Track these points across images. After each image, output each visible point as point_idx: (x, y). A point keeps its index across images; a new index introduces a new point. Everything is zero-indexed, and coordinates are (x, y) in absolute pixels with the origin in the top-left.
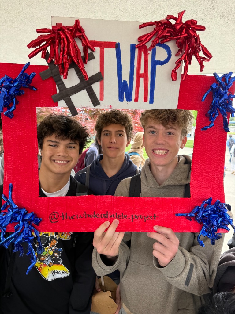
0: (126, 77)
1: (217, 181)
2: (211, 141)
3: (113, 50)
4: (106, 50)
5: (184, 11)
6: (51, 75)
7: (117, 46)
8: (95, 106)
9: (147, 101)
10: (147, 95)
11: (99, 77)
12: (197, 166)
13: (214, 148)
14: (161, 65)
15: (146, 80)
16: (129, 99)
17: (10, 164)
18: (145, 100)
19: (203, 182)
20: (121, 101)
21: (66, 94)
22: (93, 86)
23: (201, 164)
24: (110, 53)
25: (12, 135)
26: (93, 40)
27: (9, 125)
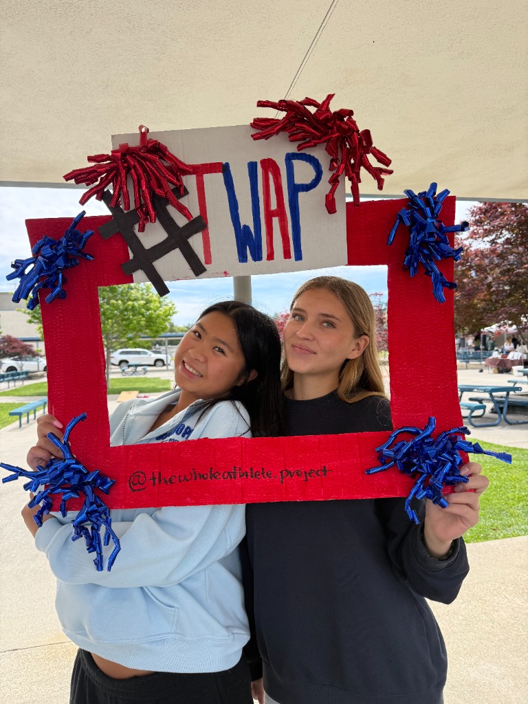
0: (246, 219)
3: (219, 177)
4: (207, 177)
5: (333, 95)
6: (118, 230)
7: (224, 169)
8: (197, 275)
9: (290, 257)
10: (289, 246)
11: (199, 225)
14: (307, 191)
15: (284, 220)
16: (257, 257)
18: (287, 255)
20: (243, 262)
21: (146, 261)
22: (190, 240)
24: (214, 182)
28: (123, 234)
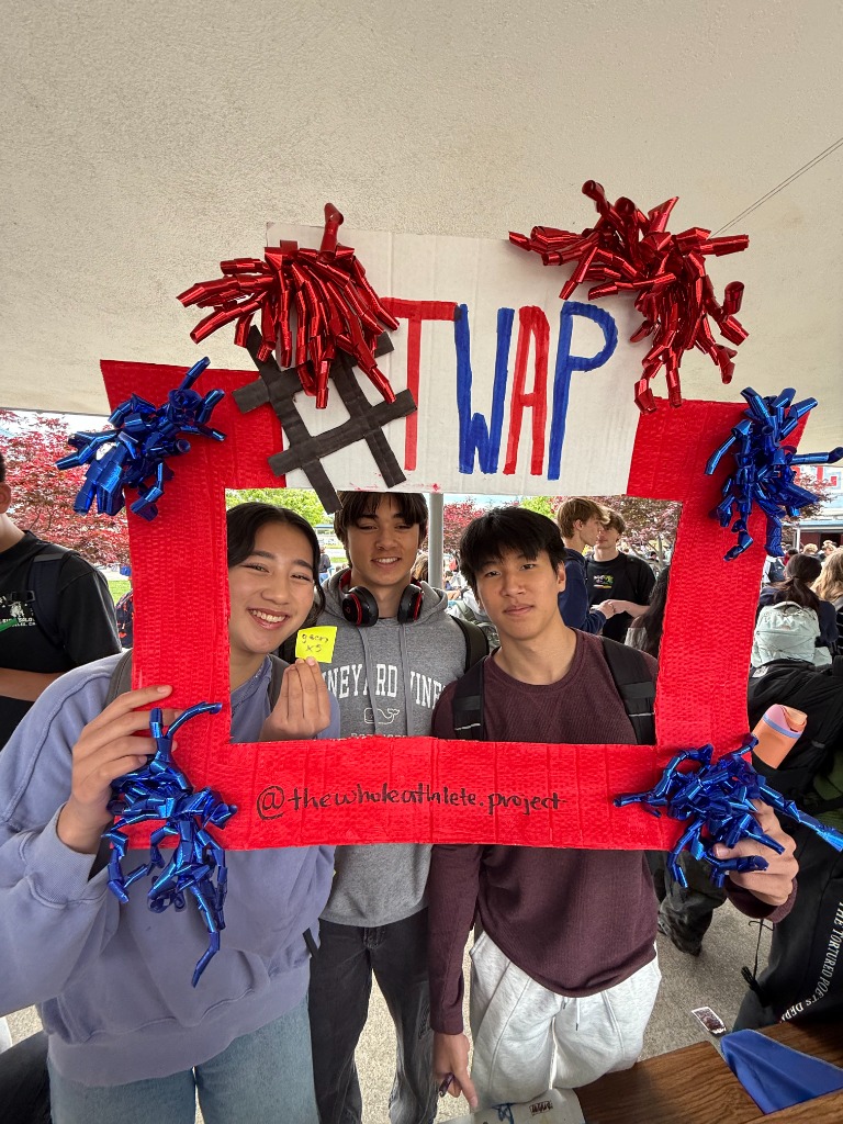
0: (481, 404)
1: (728, 697)
2: (716, 587)
3: (447, 328)
4: (427, 326)
5: (676, 200)
6: (268, 399)
7: (458, 315)
8: (390, 486)
9: (540, 473)
10: (542, 456)
11: (403, 406)
12: (675, 655)
13: (725, 604)
14: (586, 370)
15: (541, 412)
16: (488, 467)
17: (151, 648)
18: (536, 468)
19: (689, 700)
20: (465, 472)
21: (310, 455)
22: (385, 429)
23: (686, 649)
24: (437, 335)
25: (156, 566)
26: (389, 296)
27: (148, 538)
28: (277, 406)
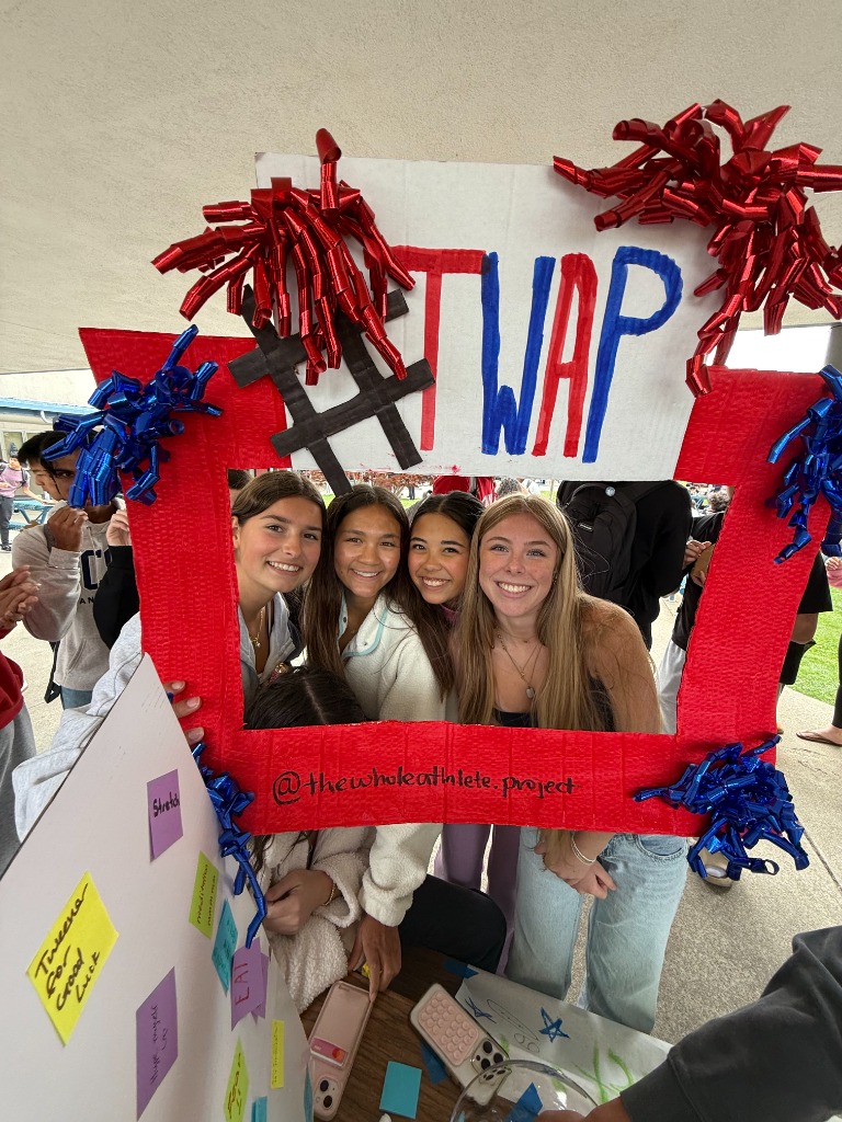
0: (510, 374)
1: (757, 688)
2: (758, 578)
3: (473, 282)
4: (448, 280)
5: (787, 108)
6: (267, 371)
7: (485, 266)
8: (404, 467)
9: (574, 455)
10: (578, 435)
11: (421, 377)
12: (705, 646)
13: (767, 596)
14: (639, 334)
15: (580, 385)
17: (159, 635)
18: (570, 449)
19: (715, 691)
20: (489, 453)
21: (317, 431)
22: (400, 405)
23: (717, 640)
24: (462, 290)
25: (159, 551)
26: (404, 244)
27: (149, 522)
28: (276, 379)
